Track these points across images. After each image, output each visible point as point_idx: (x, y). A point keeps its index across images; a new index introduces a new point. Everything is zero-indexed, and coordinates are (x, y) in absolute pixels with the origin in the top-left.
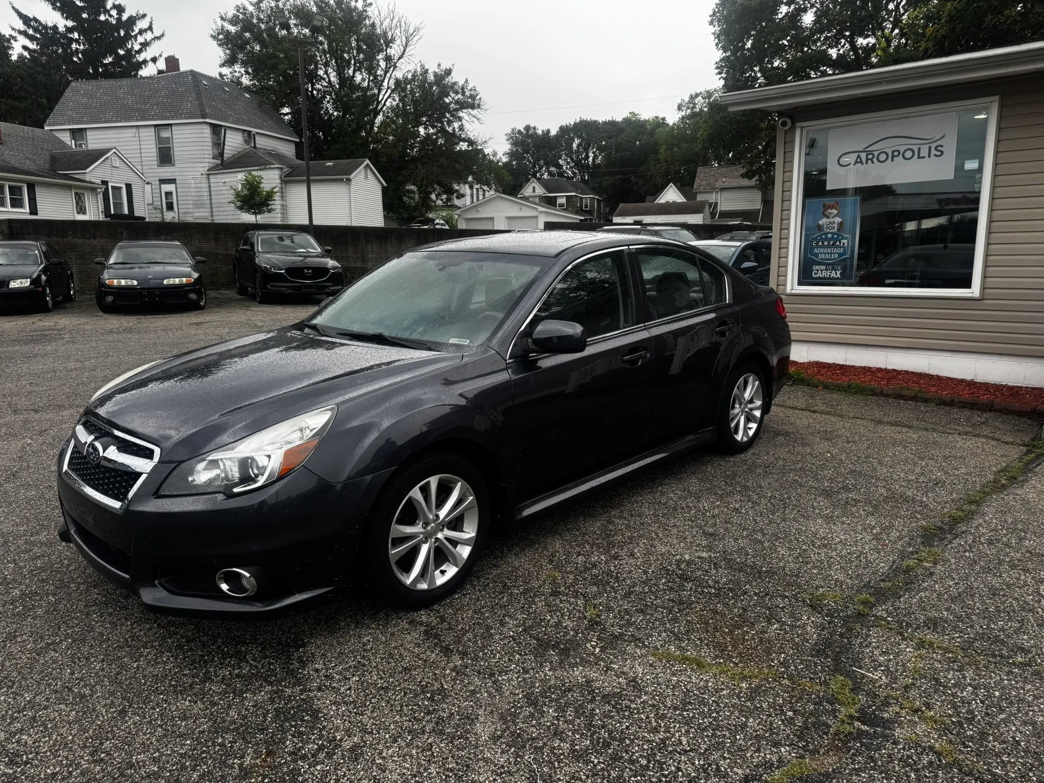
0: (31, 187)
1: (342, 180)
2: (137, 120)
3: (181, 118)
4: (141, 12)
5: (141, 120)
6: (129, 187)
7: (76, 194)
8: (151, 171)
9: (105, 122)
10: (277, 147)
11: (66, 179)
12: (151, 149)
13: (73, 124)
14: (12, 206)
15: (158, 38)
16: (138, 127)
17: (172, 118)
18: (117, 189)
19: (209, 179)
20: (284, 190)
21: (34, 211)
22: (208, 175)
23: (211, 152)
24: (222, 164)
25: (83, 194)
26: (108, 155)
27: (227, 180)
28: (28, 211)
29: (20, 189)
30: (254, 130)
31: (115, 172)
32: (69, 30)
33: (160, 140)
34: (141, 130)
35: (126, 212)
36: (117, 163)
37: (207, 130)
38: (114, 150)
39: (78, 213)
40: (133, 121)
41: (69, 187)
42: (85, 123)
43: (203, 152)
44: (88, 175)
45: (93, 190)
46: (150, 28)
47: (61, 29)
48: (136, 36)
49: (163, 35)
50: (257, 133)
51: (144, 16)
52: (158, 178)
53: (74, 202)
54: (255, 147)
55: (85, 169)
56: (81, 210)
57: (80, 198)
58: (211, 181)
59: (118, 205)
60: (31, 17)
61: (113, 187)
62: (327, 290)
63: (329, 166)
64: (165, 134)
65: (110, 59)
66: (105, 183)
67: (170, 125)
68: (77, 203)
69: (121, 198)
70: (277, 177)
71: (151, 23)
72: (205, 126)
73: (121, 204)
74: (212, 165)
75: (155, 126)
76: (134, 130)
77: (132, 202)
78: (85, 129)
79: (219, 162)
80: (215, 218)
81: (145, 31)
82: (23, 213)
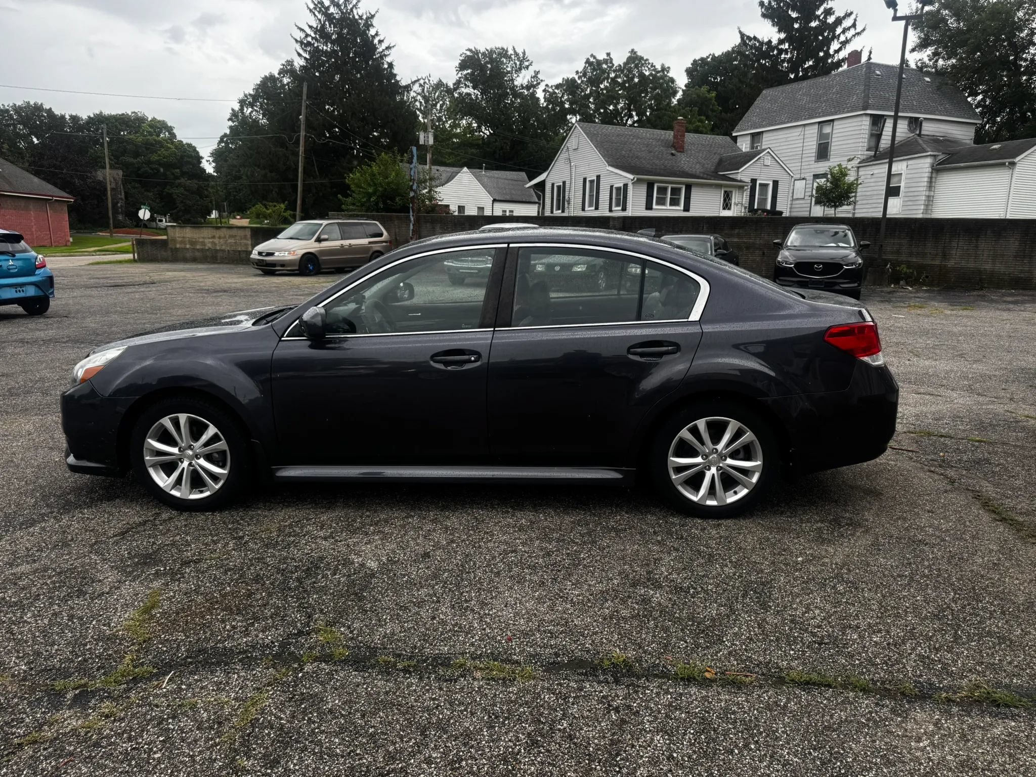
0: (689, 188)
1: (1004, 164)
2: (805, 119)
3: (843, 113)
4: (849, 12)
5: (809, 119)
6: (776, 183)
7: (725, 192)
8: (808, 167)
9: (779, 124)
10: (950, 131)
11: (723, 180)
12: (812, 146)
13: (754, 128)
14: (671, 204)
15: (858, 34)
16: (804, 125)
17: (835, 113)
18: (764, 186)
19: (858, 172)
20: (934, 180)
21: (687, 209)
22: (858, 168)
23: (866, 144)
24: (875, 156)
25: (731, 192)
26: (761, 155)
27: (876, 172)
28: (682, 208)
29: (680, 189)
30: (921, 116)
31: (765, 170)
32: (781, 42)
33: (821, 135)
34: (807, 128)
35: (769, 207)
36: (768, 161)
37: (866, 122)
38: (769, 150)
39: (724, 209)
40: (802, 120)
41: (719, 186)
42: (764, 127)
43: (858, 145)
44: (739, 175)
45: (741, 188)
46: (854, 25)
47: (775, 42)
48: (839, 35)
49: (864, 30)
50: (925, 119)
51: (851, 13)
52: (812, 174)
53: (722, 199)
54: (919, 135)
55: (738, 169)
56: (727, 205)
57: (728, 196)
58: (860, 173)
59: (763, 201)
60: (752, 36)
61: (761, 185)
62: (837, 288)
63: (995, 149)
64: (827, 130)
65: (811, 63)
66: (754, 181)
67: (833, 121)
68: (725, 200)
69: (766, 194)
70: (928, 165)
71: (855, 20)
72: (864, 118)
73: (766, 199)
74: (865, 157)
75: (819, 123)
76: (800, 129)
77: (776, 197)
78: (762, 132)
79: (872, 153)
80: (856, 211)
81: (849, 29)
82: (677, 211)
